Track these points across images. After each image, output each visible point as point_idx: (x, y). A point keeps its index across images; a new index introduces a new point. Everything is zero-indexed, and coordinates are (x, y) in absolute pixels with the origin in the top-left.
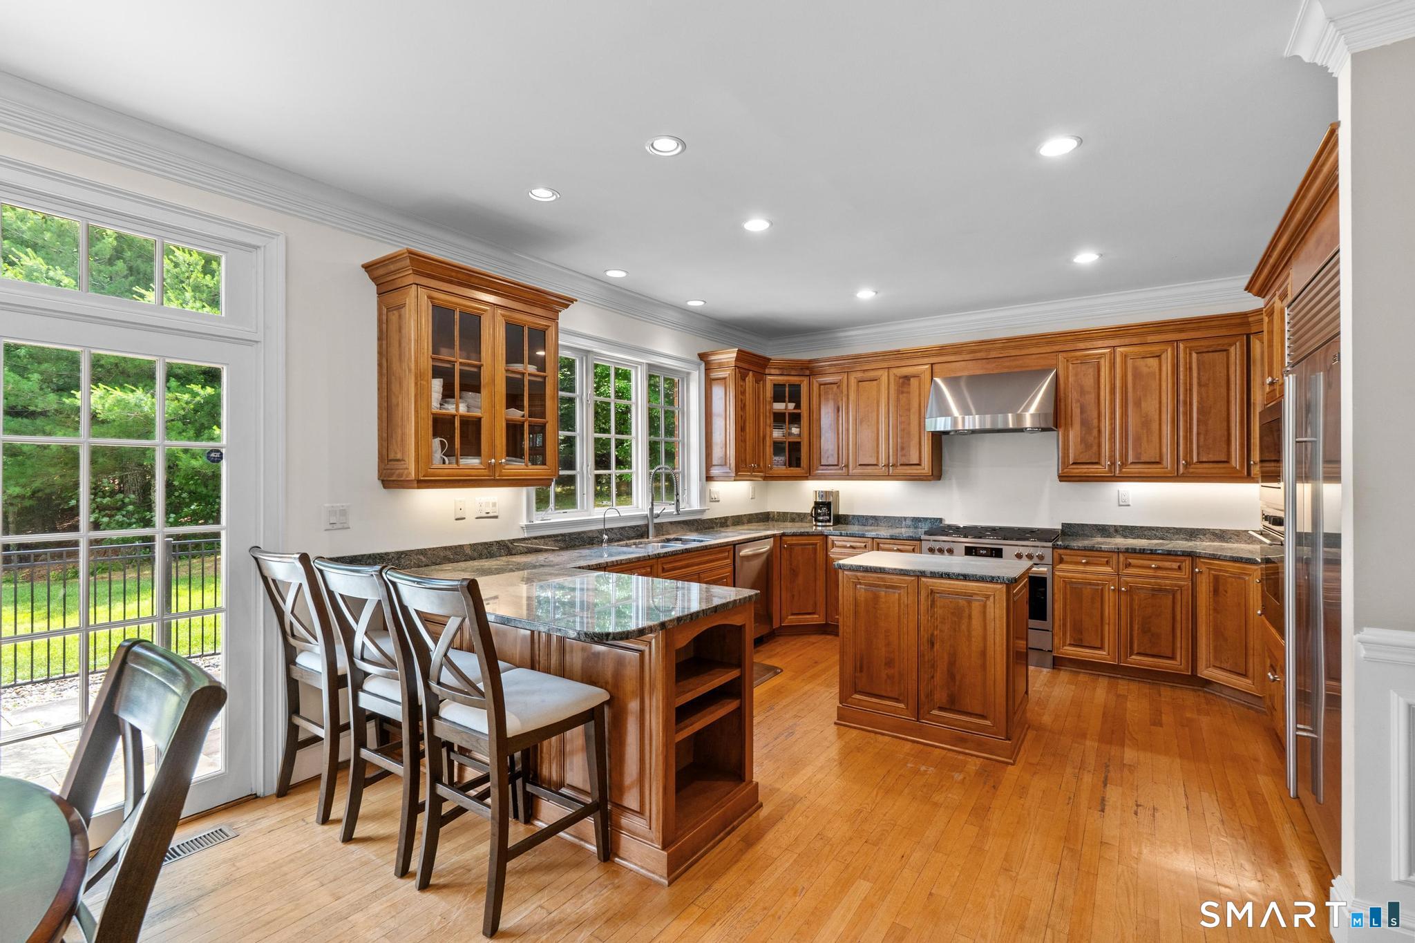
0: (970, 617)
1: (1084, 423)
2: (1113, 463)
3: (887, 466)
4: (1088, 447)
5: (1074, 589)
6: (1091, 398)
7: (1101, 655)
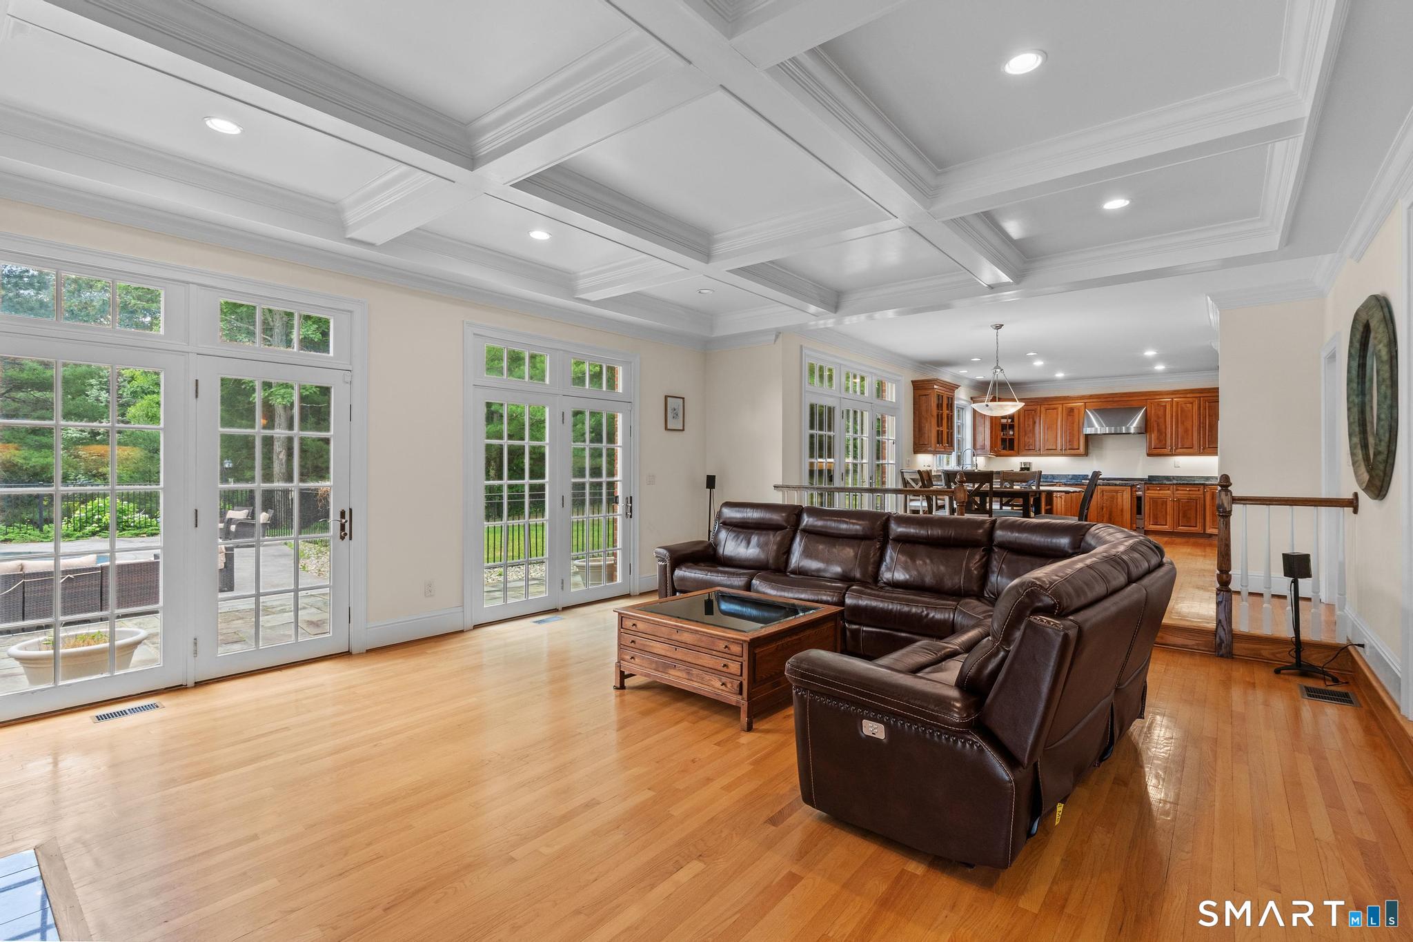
0: (1117, 499)
1: (1159, 431)
2: (1172, 448)
3: (1061, 450)
4: (1160, 441)
5: (1154, 501)
6: (1162, 420)
7: (1166, 528)
